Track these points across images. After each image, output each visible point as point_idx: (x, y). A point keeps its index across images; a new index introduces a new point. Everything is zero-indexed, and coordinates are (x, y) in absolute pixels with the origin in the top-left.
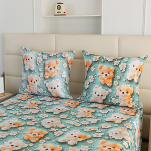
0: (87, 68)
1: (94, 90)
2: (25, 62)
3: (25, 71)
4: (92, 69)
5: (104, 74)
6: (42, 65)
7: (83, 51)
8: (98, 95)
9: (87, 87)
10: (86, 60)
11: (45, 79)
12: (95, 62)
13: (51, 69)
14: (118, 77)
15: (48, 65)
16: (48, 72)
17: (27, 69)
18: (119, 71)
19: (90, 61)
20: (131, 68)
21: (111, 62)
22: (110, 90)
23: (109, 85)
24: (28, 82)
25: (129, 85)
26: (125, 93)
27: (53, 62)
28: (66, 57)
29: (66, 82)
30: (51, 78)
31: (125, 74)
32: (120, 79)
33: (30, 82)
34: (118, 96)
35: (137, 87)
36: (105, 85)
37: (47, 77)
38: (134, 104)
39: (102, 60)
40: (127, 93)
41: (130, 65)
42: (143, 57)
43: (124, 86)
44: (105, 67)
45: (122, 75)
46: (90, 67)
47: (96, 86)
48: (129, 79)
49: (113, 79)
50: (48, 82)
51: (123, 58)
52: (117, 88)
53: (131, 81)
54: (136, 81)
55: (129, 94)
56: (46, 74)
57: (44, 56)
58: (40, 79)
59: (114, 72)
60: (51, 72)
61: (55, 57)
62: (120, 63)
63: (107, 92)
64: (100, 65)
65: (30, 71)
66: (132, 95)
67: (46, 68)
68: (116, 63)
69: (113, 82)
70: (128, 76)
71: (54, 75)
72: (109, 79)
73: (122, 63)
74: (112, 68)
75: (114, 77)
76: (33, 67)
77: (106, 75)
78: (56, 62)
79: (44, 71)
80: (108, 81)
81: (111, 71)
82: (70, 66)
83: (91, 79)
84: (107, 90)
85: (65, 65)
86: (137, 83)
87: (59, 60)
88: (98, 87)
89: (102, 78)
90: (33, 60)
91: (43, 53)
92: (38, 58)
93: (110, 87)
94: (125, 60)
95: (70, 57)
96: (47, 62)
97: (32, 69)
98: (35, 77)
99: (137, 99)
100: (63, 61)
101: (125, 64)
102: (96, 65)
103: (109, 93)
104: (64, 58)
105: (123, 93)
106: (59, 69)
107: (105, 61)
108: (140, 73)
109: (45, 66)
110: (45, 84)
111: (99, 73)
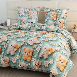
0: (46, 14)
1: (49, 22)
2: (20, 12)
3: (20, 16)
4: (48, 14)
5: (53, 15)
6: (27, 13)
7: (44, 7)
8: (51, 24)
9: (46, 21)
10: (45, 11)
11: (29, 19)
12: (49, 11)
13: (31, 15)
14: (58, 16)
15: (30, 13)
16: (30, 16)
17: (21, 15)
18: (59, 14)
19: (47, 11)
20: (63, 13)
21: (55, 11)
22: (55, 22)
23: (55, 19)
24: (21, 21)
25: (63, 19)
26: (61, 22)
27: (32, 12)
28: (37, 10)
29: (37, 20)
30: (31, 18)
31: (61, 15)
32: (59, 17)
33: (22, 21)
34: (59, 24)
35: (66, 20)
36: (53, 20)
37: (29, 18)
38: (64, 27)
39: (52, 10)
40: (62, 22)
41: (63, 12)
42: (68, 9)
43: (61, 20)
44: (53, 13)
45: (60, 16)
46: (47, 13)
47: (50, 20)
48: (63, 17)
49: (57, 17)
50: (30, 20)
51: (60, 9)
52: (58, 21)
53: (63, 18)
54: (65, 18)
55: (63, 23)
56: (29, 17)
57: (28, 10)
58: (26, 19)
59: (57, 15)
60: (31, 16)
61: (32, 10)
62: (59, 11)
63: (54, 22)
64: (51, 12)
65: (22, 16)
66: (64, 23)
67: (29, 14)
68: (57, 11)
69: (56, 18)
70: (62, 16)
71: (32, 17)
72: (55, 17)
73: (60, 11)
74: (56, 13)
75: (57, 16)
76: (23, 14)
77: (54, 16)
78: (33, 12)
79: (28, 16)
80: (54, 18)
81: (55, 14)
82: (38, 14)
83: (48, 18)
84: (54, 21)
85: (37, 13)
86: (66, 19)
87: (34, 11)
88: (50, 21)
89: (52, 17)
90: (23, 12)
91: (27, 9)
92: (25, 10)
93: (55, 20)
94: (61, 10)
95: (38, 10)
96: (29, 12)
97: (23, 15)
98: (24, 18)
99: (65, 25)
100: (36, 11)
101: (61, 11)
102: (49, 12)
103: (55, 23)
104: (36, 10)
105: (60, 22)
106: (34, 15)
107: (53, 11)
108: (66, 15)
109: (28, 13)
110: (29, 21)
111: (51, 15)
